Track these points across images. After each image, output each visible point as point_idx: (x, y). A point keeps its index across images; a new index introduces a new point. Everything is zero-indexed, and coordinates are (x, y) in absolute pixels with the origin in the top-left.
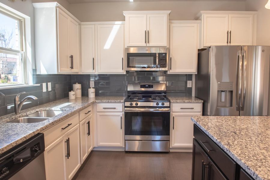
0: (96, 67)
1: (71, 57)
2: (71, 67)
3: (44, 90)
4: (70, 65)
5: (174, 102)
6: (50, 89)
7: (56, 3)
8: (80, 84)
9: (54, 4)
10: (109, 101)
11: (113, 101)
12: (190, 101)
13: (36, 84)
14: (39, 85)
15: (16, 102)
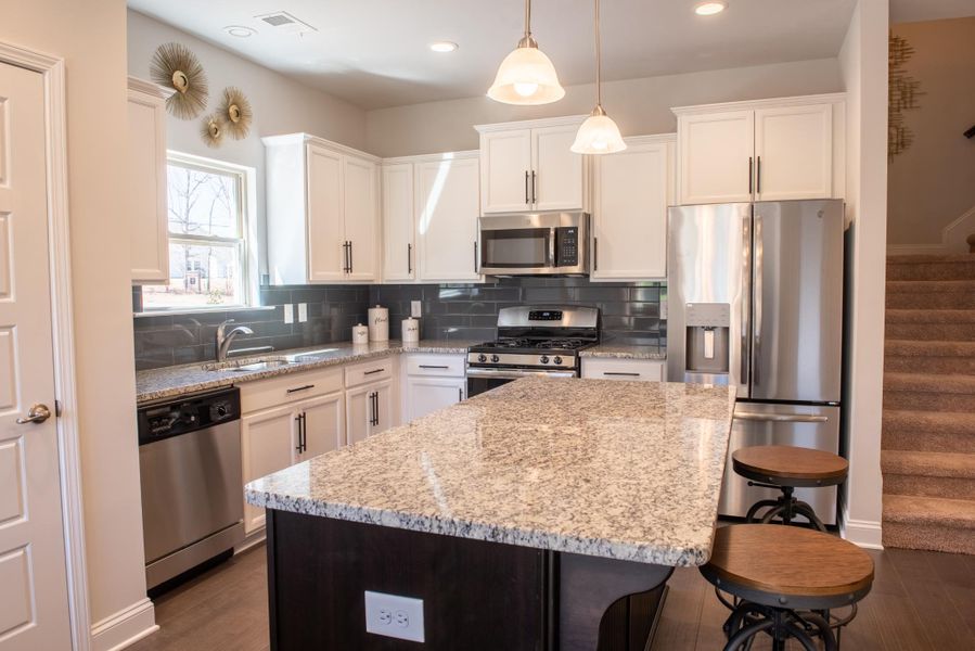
0: (416, 265)
1: (346, 245)
2: (347, 269)
3: (289, 319)
4: (342, 265)
5: (587, 357)
6: (303, 318)
7: (303, 134)
8: (385, 307)
9: (299, 138)
10: (434, 349)
11: (441, 349)
12: (630, 355)
13: (267, 304)
14: (273, 307)
15: (219, 338)
